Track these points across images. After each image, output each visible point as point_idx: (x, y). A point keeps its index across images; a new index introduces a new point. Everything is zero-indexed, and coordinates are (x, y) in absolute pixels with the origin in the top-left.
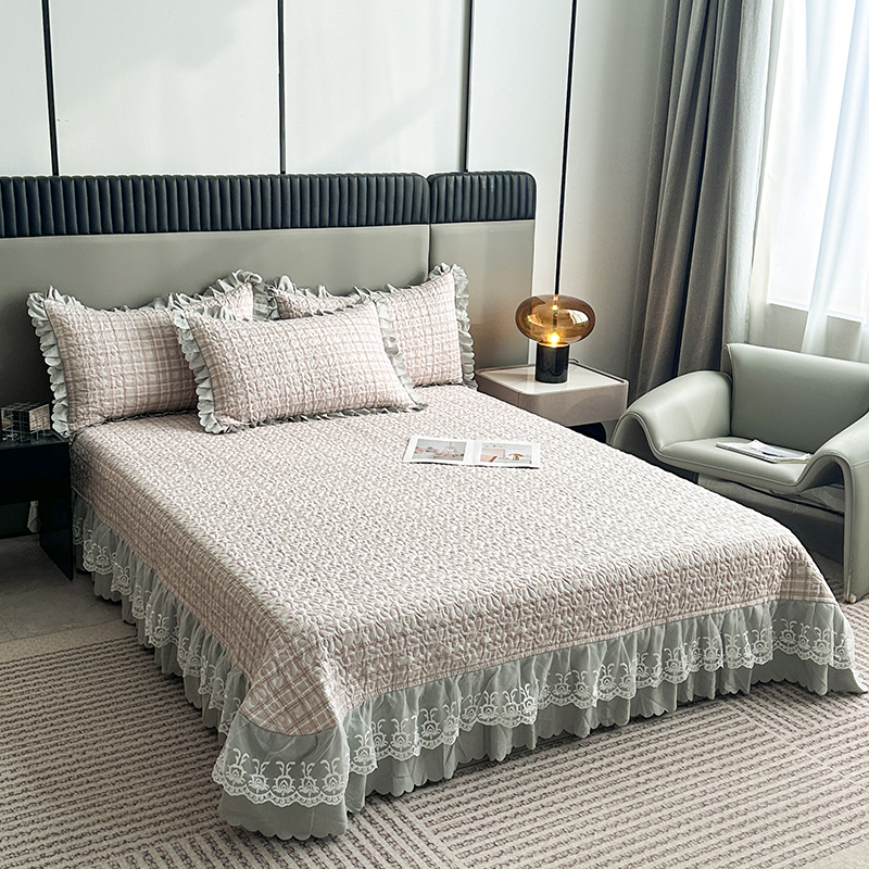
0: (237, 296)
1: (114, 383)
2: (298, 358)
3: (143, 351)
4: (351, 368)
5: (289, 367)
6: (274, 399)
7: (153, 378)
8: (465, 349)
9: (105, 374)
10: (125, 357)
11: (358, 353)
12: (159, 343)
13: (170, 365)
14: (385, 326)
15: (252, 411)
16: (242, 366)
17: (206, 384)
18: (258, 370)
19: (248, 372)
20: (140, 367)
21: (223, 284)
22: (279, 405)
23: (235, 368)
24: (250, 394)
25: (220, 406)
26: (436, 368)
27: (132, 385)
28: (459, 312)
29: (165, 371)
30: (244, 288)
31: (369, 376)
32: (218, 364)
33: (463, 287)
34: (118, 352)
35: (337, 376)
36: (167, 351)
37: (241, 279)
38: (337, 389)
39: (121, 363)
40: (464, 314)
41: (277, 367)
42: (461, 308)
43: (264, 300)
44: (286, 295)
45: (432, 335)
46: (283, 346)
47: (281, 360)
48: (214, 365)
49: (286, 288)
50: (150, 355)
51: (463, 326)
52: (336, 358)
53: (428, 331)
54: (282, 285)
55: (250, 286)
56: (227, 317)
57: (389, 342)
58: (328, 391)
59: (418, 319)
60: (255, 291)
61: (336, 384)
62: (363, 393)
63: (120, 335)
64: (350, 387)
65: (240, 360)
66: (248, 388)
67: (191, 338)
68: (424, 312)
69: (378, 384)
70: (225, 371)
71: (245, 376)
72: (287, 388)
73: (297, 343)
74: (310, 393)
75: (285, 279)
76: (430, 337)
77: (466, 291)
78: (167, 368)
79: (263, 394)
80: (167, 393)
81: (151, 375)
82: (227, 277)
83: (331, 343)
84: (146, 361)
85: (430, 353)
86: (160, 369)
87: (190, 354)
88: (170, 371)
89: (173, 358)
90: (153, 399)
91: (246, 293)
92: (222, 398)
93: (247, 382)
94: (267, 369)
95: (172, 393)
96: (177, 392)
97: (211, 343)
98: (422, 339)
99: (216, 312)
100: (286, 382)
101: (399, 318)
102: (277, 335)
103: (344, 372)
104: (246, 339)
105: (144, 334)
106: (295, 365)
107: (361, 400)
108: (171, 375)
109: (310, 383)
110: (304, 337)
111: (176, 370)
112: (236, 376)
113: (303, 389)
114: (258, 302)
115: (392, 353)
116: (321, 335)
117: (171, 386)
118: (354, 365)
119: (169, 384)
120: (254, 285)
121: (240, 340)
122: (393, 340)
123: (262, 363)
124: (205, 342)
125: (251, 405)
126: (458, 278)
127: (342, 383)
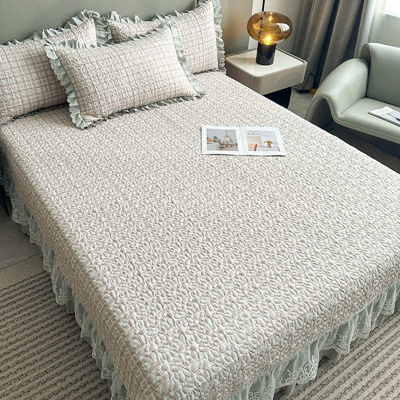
0: (86, 28)
1: (14, 97)
2: (129, 74)
3: (30, 73)
4: (161, 77)
5: (123, 80)
6: (116, 102)
7: (39, 90)
8: (219, 49)
9: (8, 92)
10: (19, 79)
11: (164, 66)
12: (39, 67)
13: (48, 81)
14: (177, 42)
15: (104, 111)
16: (95, 83)
17: (72, 96)
18: (104, 85)
19: (98, 86)
20: (30, 84)
21: (75, 19)
22: (120, 105)
23: (90, 85)
24: (101, 101)
25: (83, 109)
26: (205, 63)
27: (27, 96)
28: (216, 26)
29: (46, 85)
30: (89, 22)
31: (172, 81)
32: (79, 82)
33: (218, 10)
34: (14, 76)
35: (153, 83)
36: (45, 72)
37: (87, 15)
38: (153, 91)
39: (16, 84)
40: (219, 27)
41: (116, 81)
42: (217, 24)
43: (102, 29)
44: (116, 24)
45: (203, 44)
46: (119, 66)
47: (118, 77)
48: (76, 83)
49: (115, 19)
50: (35, 76)
51: (219, 35)
52: (151, 71)
53: (201, 42)
54: (112, 17)
55: (93, 20)
56: (81, 47)
57: (180, 53)
58: (148, 93)
59: (195, 34)
60: (96, 24)
61: (152, 88)
62: (169, 92)
63: (14, 64)
64: (161, 89)
65: (92, 79)
66: (100, 97)
67: (59, 64)
68: (198, 29)
69: (177, 85)
70: (84, 87)
71: (97, 90)
72: (124, 95)
73: (127, 64)
74: (138, 96)
75: (114, 13)
76: (202, 45)
77: (220, 13)
78: (47, 83)
79: (109, 100)
80: (49, 98)
81: (37, 89)
82: (77, 15)
83: (147, 61)
84: (32, 80)
85: (202, 55)
86: (43, 84)
87: (60, 75)
88: (49, 84)
89: (49, 76)
90: (41, 103)
91: (91, 24)
92: (84, 104)
93: (98, 93)
94: (110, 83)
95: (52, 97)
96: (55, 97)
97: (72, 68)
98: (197, 47)
99: (73, 44)
100: (123, 91)
101: (184, 34)
102: (113, 59)
103: (157, 80)
104: (94, 64)
105: (29, 62)
106: (127, 79)
107: (168, 95)
108: (50, 87)
109: (137, 90)
110: (130, 59)
111: (53, 83)
112: (91, 90)
113: (133, 94)
114: (99, 30)
115: (182, 60)
116: (141, 56)
117: (51, 93)
118: (162, 75)
119: (50, 93)
120: (95, 19)
121: (91, 65)
122: (182, 52)
123: (107, 80)
124: (69, 67)
125: (103, 108)
126: (216, 4)
127: (156, 87)
